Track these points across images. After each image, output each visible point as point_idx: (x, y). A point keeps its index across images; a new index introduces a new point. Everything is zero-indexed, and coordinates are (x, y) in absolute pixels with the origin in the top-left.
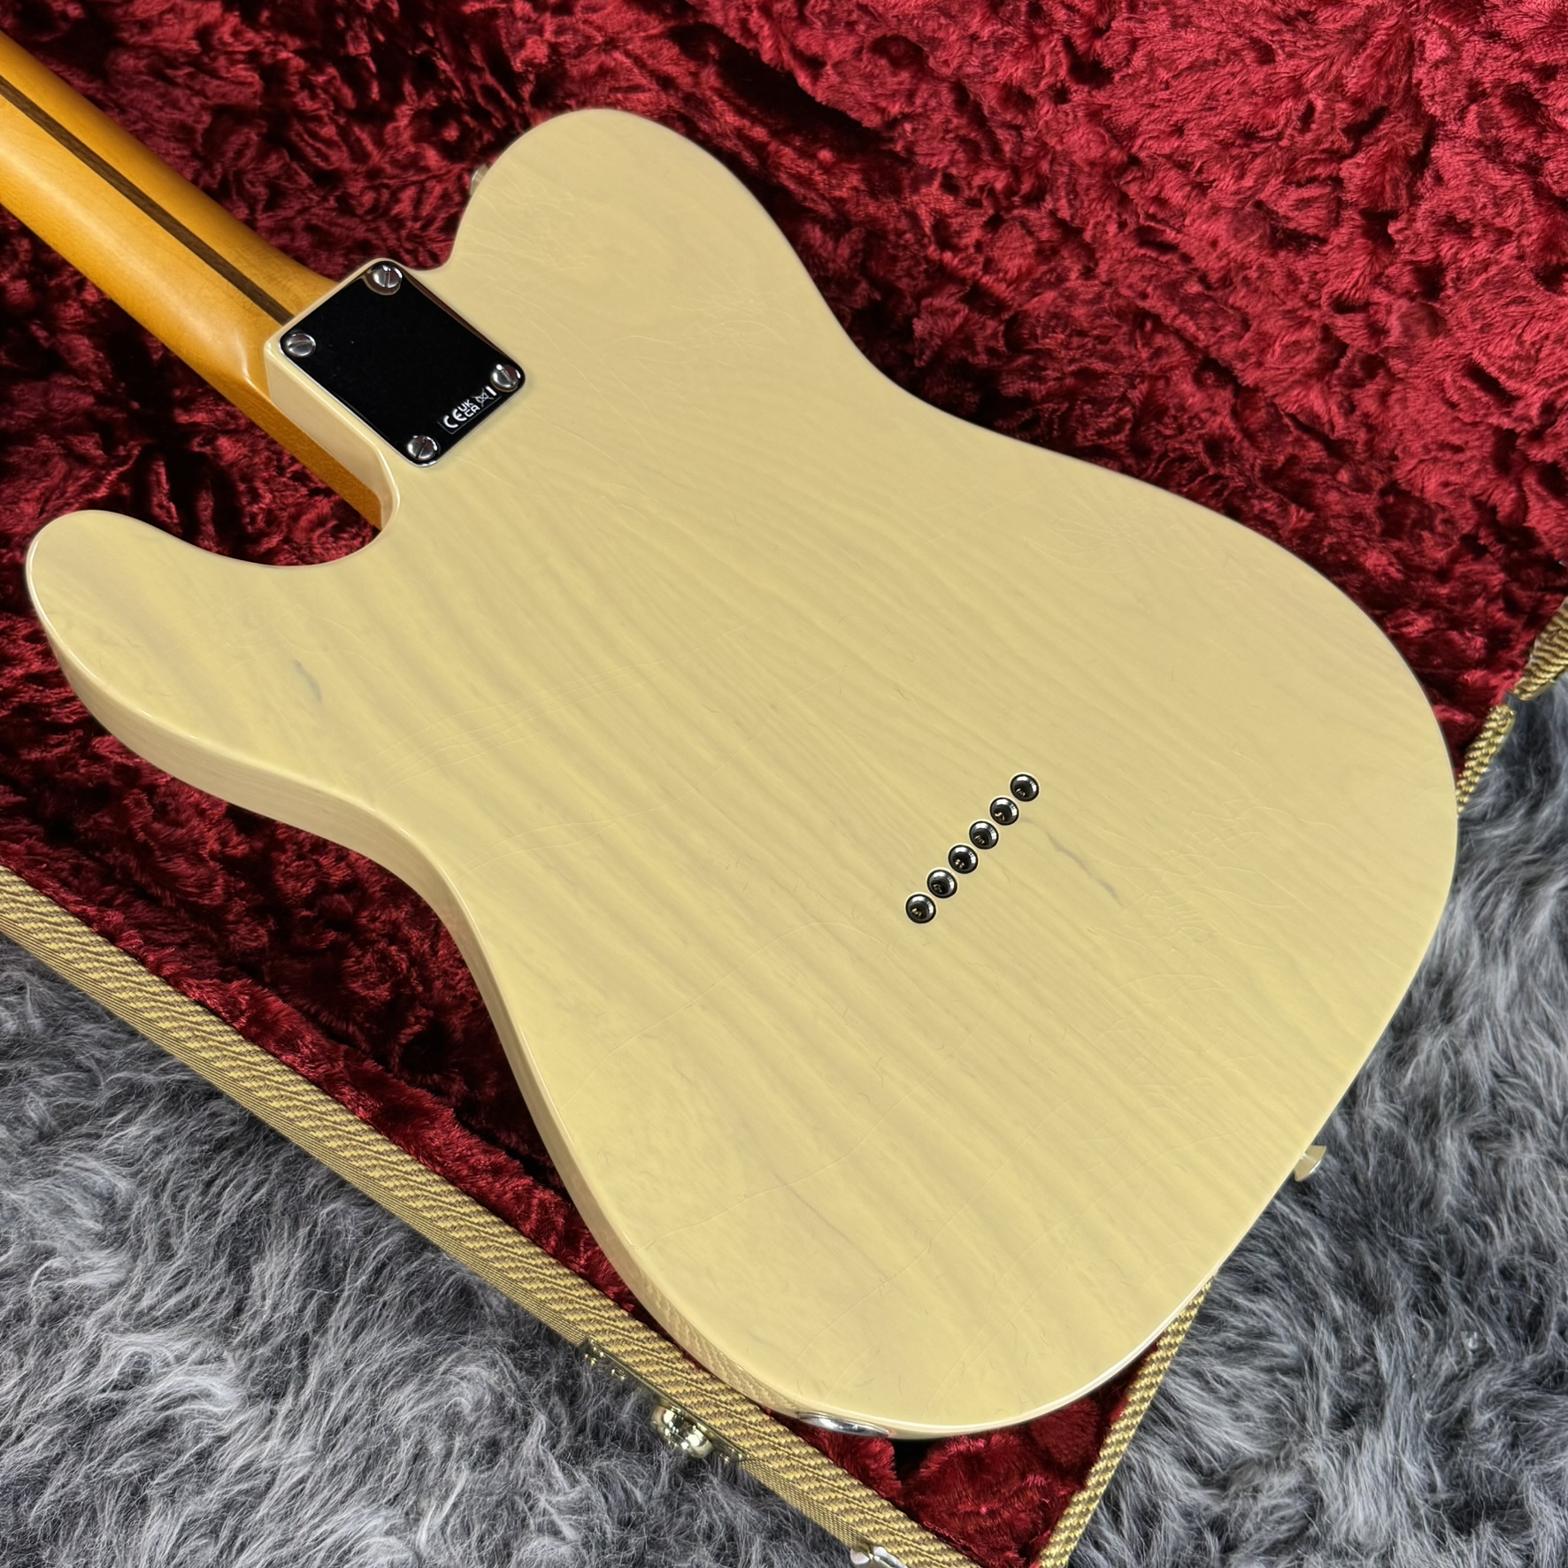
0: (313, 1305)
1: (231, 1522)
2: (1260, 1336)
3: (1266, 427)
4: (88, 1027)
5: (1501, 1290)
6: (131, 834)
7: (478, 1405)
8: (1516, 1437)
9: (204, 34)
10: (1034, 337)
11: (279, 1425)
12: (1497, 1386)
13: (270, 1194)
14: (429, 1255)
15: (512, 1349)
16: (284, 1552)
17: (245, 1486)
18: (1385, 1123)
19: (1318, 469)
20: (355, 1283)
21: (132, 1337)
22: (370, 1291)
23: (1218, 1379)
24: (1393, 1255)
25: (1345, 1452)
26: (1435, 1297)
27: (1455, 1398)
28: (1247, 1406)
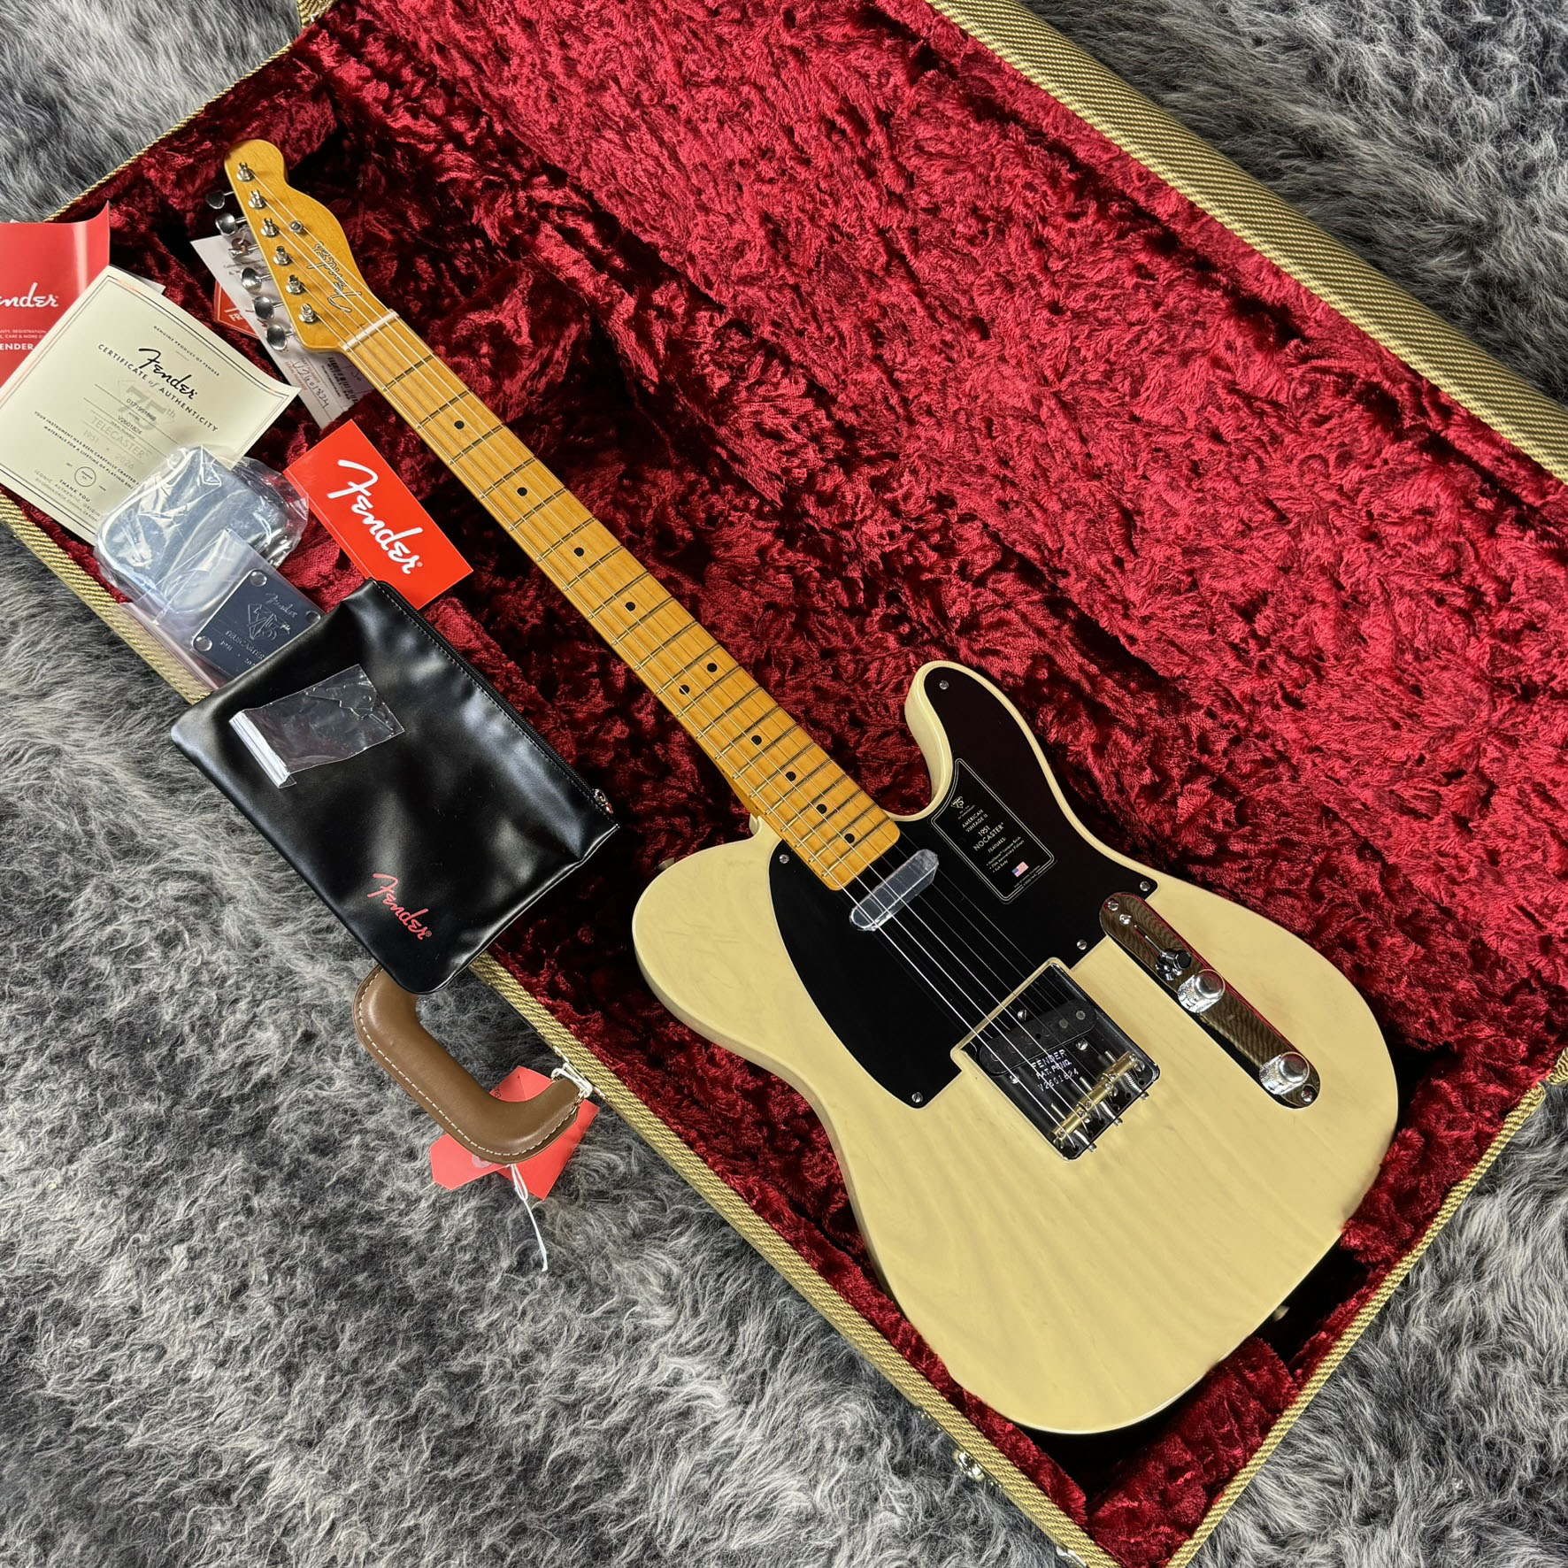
0: (770, 1354)
1: (718, 1469)
2: (1320, 1459)
3: (1402, 890)
4: (663, 1177)
5: (1484, 1455)
6: (695, 1070)
7: (854, 1426)
8: (1478, 1548)
9: (762, 552)
10: (1255, 815)
11: (747, 1420)
12: (1470, 1514)
13: (752, 1287)
14: (833, 1335)
15: (875, 1398)
16: (744, 1490)
17: (726, 1451)
18: (1423, 1339)
19: (1433, 920)
20: (793, 1345)
21: (676, 1359)
22: (801, 1351)
23: (1289, 1481)
24: (1416, 1423)
25: (1364, 1539)
26: (1439, 1453)
27: (1442, 1518)
28: (1304, 1501)
